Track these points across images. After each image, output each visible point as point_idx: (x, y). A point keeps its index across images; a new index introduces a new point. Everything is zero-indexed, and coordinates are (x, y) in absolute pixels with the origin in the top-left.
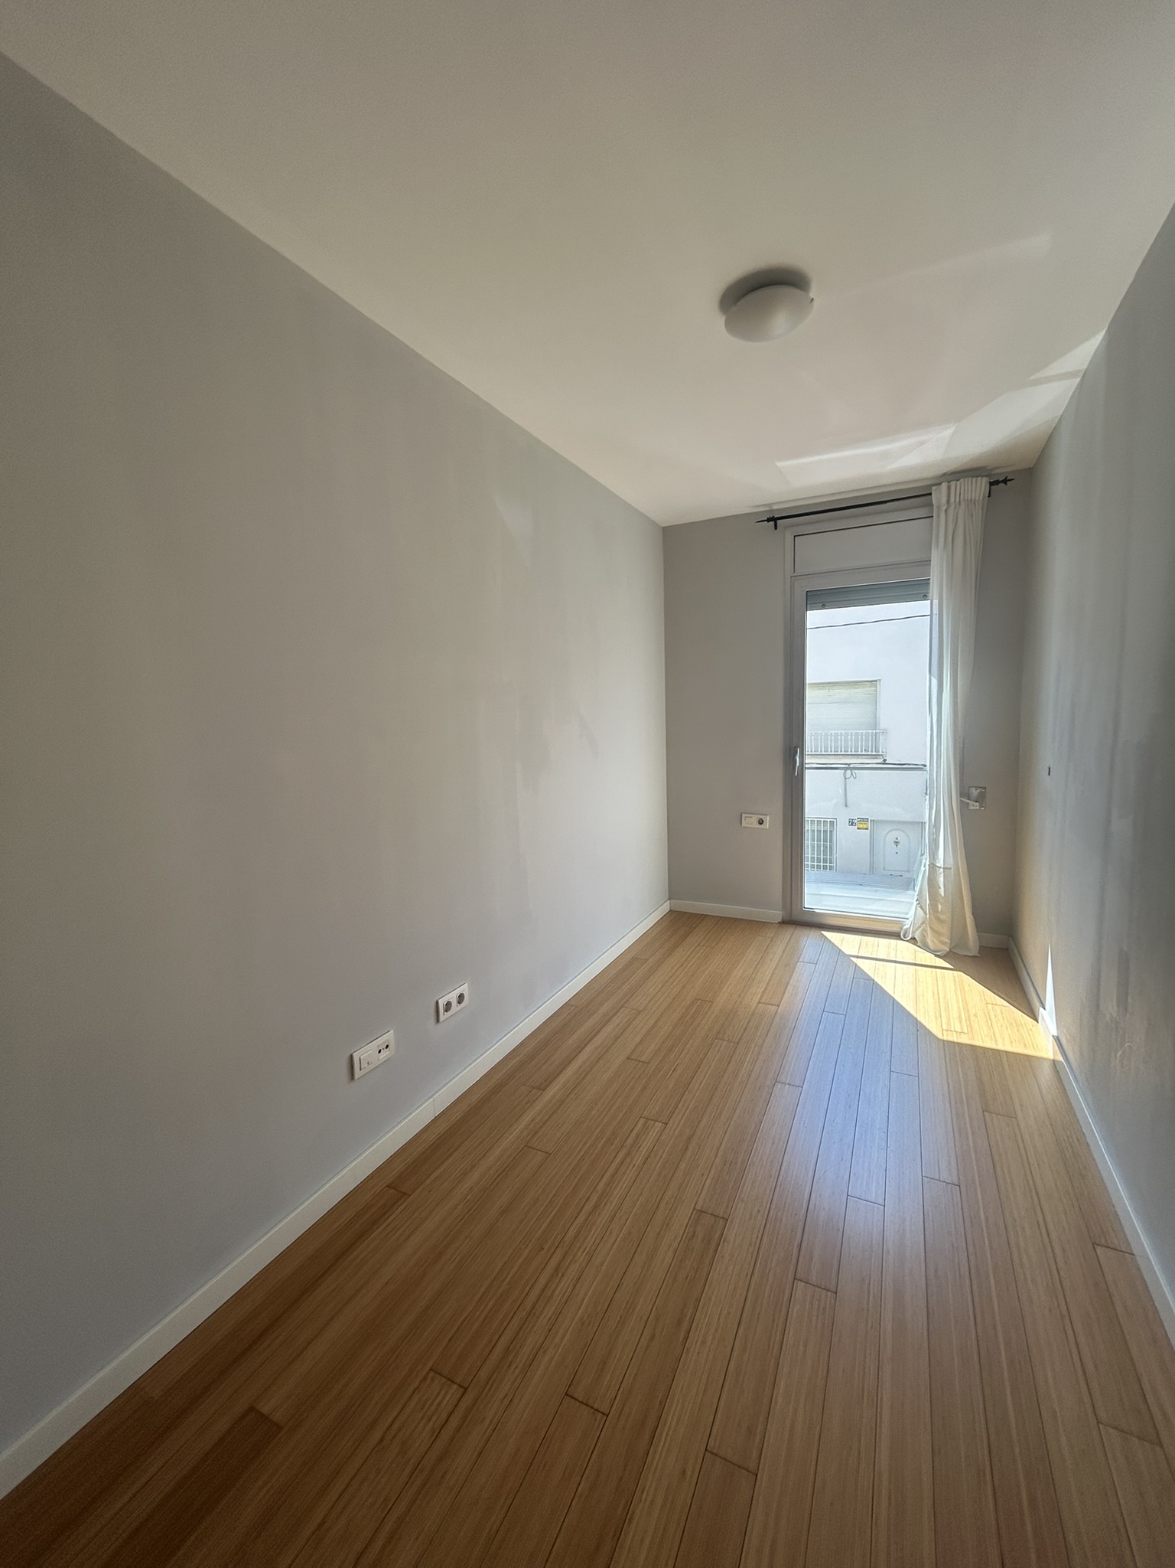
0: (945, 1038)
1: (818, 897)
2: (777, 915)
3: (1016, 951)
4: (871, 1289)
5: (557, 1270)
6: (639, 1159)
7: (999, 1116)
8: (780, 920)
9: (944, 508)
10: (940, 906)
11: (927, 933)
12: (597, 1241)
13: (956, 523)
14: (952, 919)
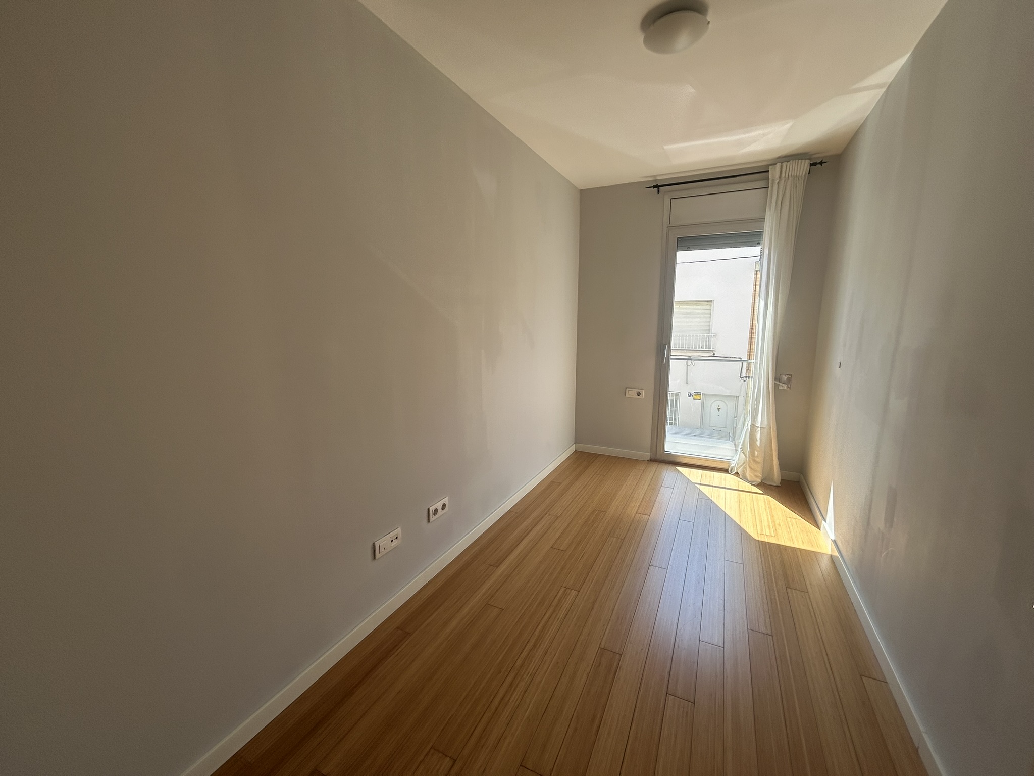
0: (760, 539)
1: (674, 444)
2: (647, 455)
3: (805, 484)
4: (717, 701)
5: (511, 685)
6: (561, 615)
7: (797, 591)
8: (649, 459)
9: (778, 181)
10: (756, 453)
11: (746, 470)
12: (536, 669)
13: (785, 193)
14: (764, 461)
